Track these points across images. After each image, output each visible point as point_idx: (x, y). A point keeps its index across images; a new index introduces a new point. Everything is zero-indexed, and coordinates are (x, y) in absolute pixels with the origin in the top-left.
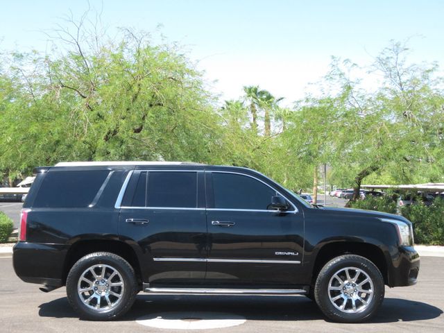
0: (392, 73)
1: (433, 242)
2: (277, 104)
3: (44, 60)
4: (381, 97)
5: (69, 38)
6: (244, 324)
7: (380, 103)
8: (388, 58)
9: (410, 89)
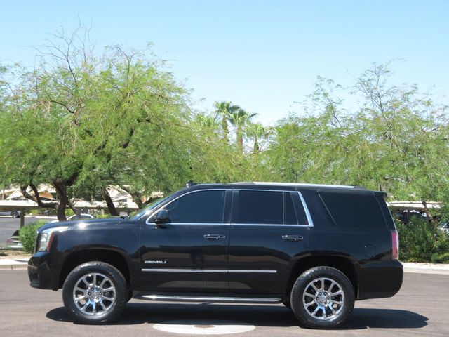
0: (373, 94)
1: (411, 259)
2: (250, 119)
3: (32, 75)
4: (361, 116)
5: (60, 54)
6: (255, 330)
7: (361, 123)
8: (369, 80)
9: (390, 110)
